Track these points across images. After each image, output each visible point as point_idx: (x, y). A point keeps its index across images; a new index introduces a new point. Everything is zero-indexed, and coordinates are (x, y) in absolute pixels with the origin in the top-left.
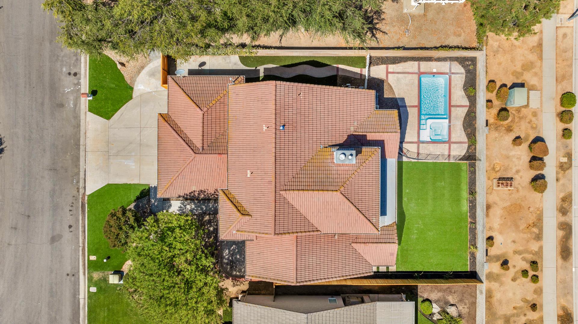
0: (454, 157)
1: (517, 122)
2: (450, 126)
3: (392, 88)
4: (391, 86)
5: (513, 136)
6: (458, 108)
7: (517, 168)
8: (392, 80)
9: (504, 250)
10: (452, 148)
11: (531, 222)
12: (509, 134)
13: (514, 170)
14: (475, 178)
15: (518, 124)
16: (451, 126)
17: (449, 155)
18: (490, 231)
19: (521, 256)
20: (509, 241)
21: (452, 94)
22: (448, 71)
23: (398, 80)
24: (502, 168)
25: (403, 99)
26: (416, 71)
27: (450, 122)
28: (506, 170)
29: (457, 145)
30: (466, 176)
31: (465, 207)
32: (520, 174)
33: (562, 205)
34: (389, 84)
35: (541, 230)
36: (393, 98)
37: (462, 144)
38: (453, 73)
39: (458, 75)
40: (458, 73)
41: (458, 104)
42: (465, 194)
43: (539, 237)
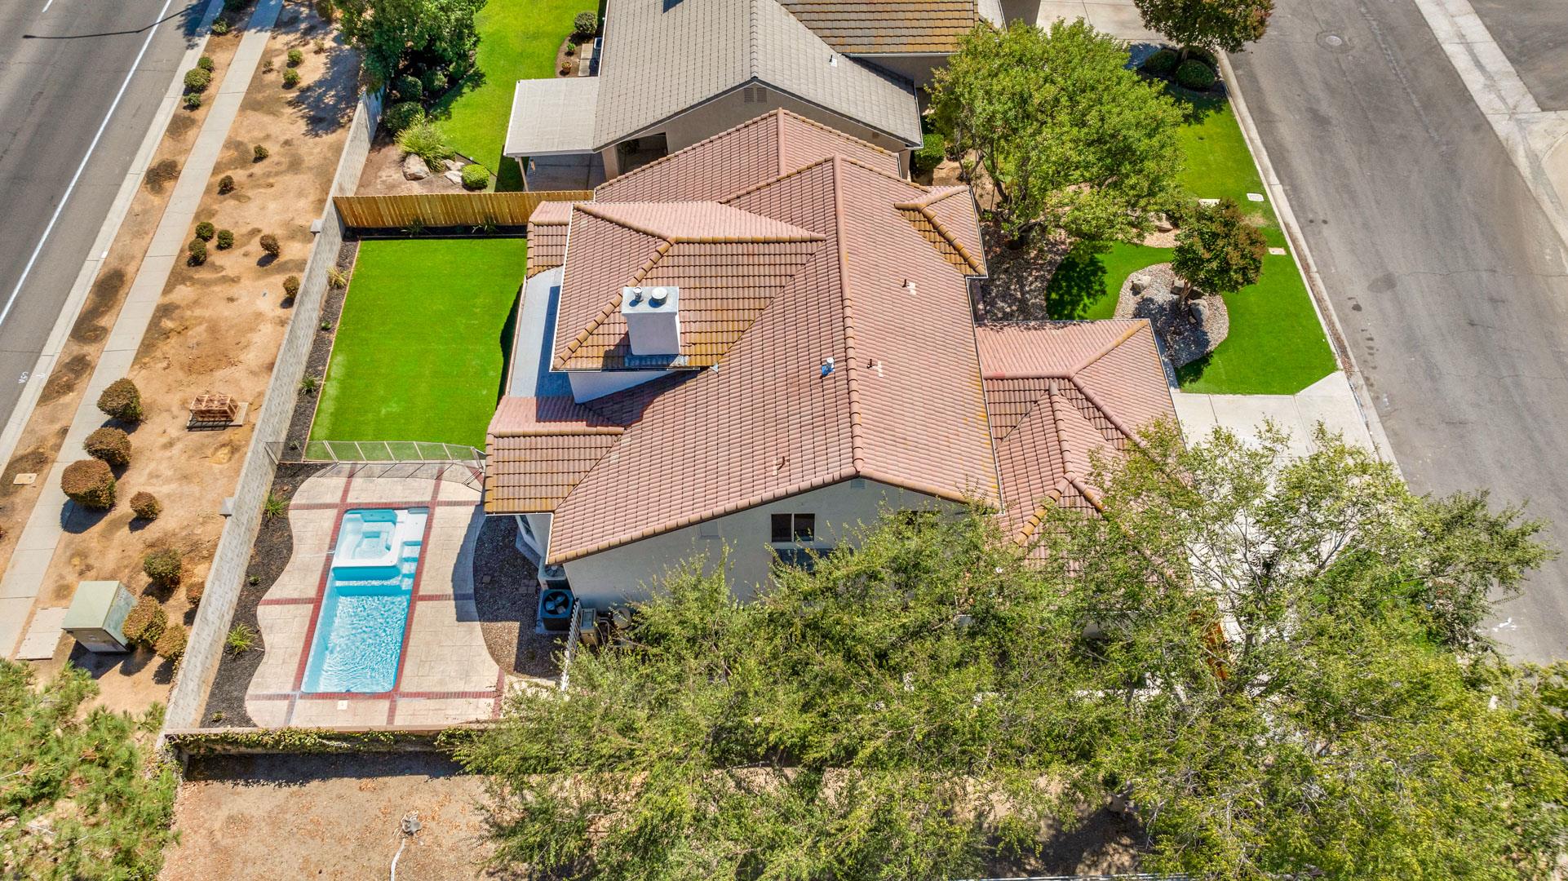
0: (338, 473)
1: (126, 567)
2: (333, 546)
3: (489, 647)
4: (492, 654)
5: (152, 531)
6: (295, 595)
7: (167, 453)
8: (487, 673)
9: (262, 283)
10: (340, 494)
11: (174, 340)
12: (161, 535)
13: (179, 446)
14: (293, 425)
15: (126, 563)
16: (327, 547)
17: (351, 476)
18: (284, 317)
19: (224, 273)
20: (243, 300)
21: (304, 635)
22: (299, 703)
23: (466, 675)
24: (209, 452)
25: (462, 617)
26: (402, 703)
27: (329, 559)
28: (199, 449)
29: (321, 501)
30: (316, 428)
31: (336, 365)
32: (164, 440)
33: (76, 378)
34: (498, 661)
35: (154, 324)
36: (489, 620)
37: (308, 502)
38: (286, 697)
39: (271, 691)
40: (270, 697)
41: (292, 607)
42: (330, 389)
43: (164, 311)
